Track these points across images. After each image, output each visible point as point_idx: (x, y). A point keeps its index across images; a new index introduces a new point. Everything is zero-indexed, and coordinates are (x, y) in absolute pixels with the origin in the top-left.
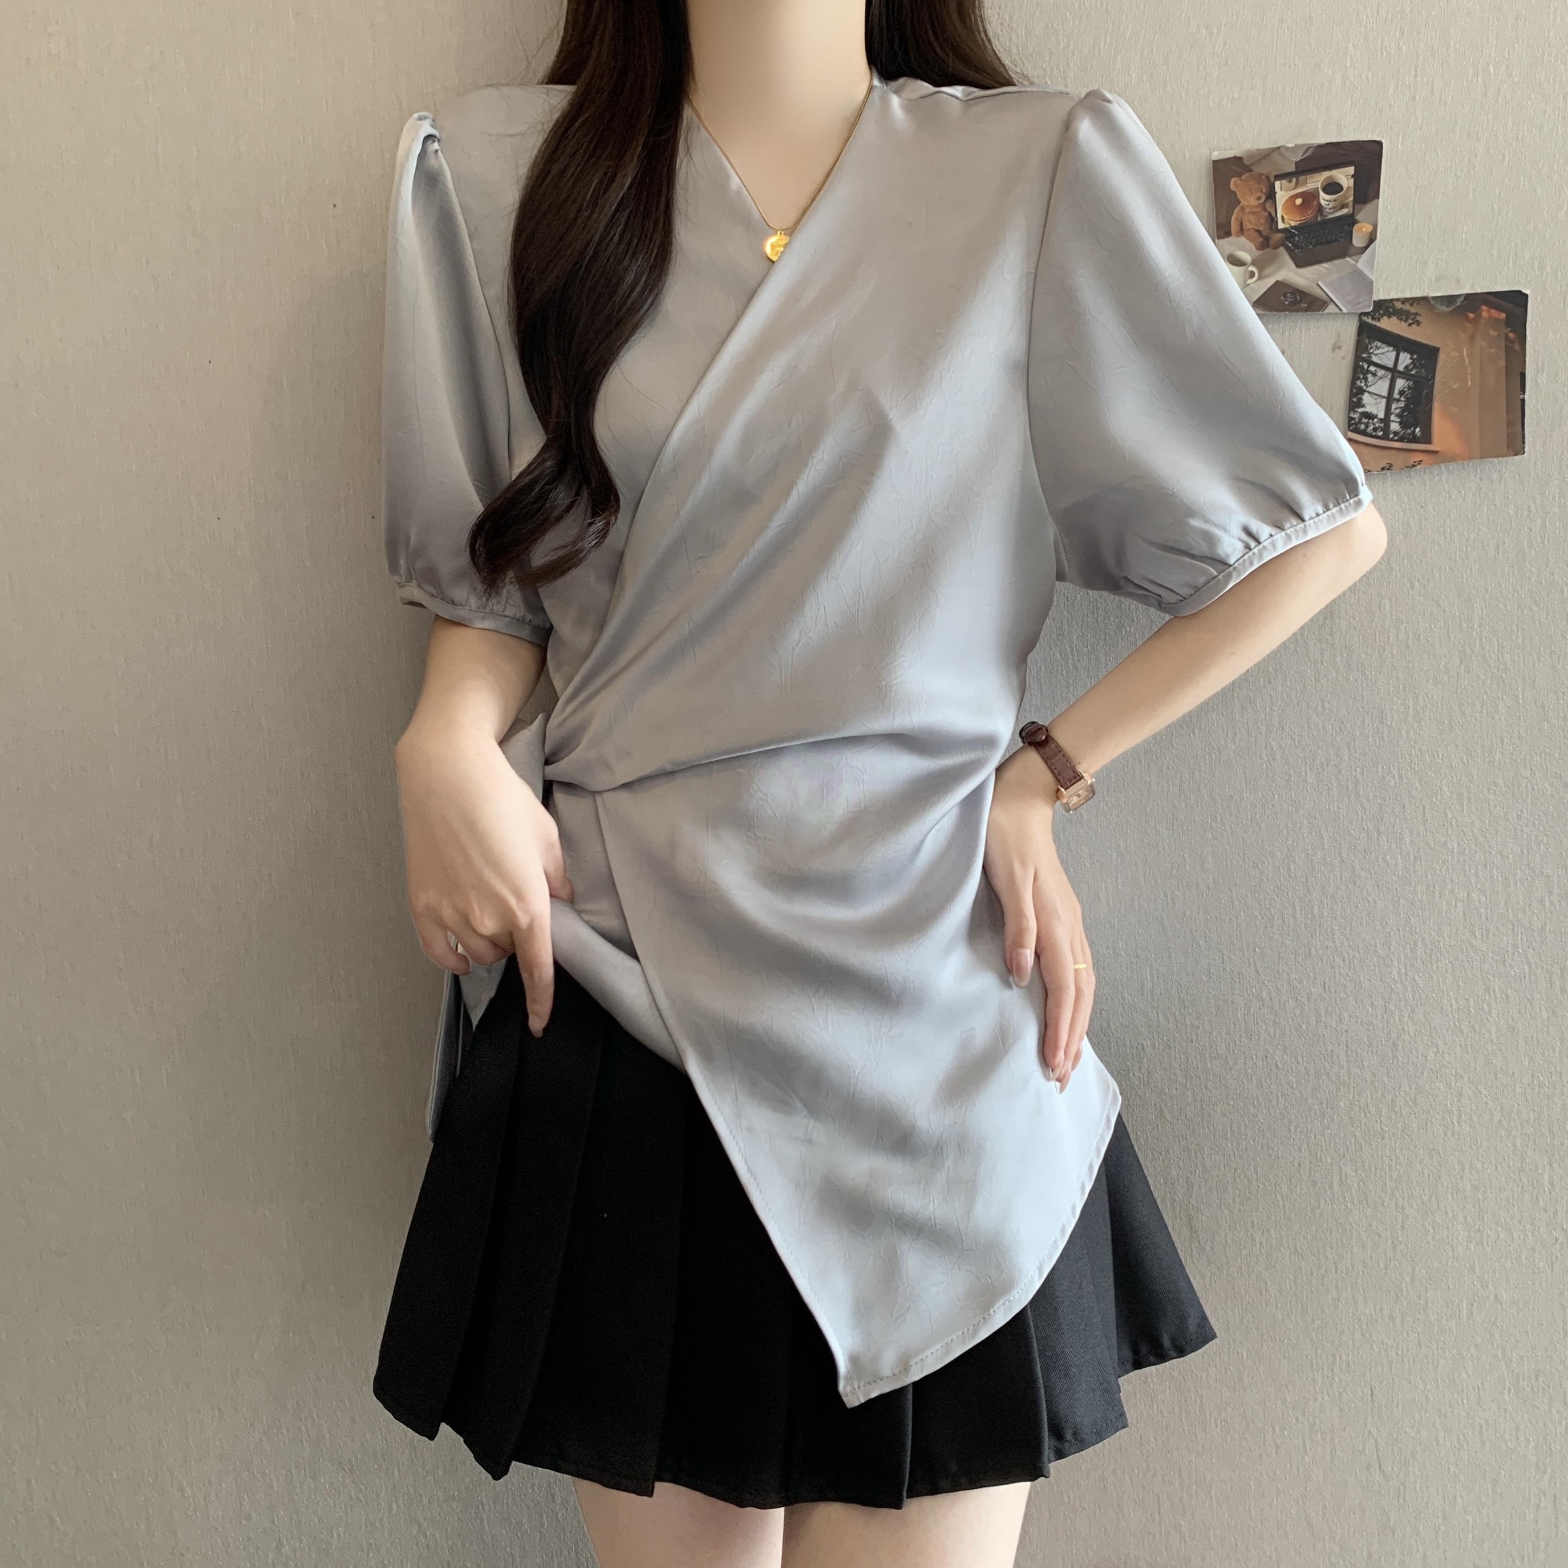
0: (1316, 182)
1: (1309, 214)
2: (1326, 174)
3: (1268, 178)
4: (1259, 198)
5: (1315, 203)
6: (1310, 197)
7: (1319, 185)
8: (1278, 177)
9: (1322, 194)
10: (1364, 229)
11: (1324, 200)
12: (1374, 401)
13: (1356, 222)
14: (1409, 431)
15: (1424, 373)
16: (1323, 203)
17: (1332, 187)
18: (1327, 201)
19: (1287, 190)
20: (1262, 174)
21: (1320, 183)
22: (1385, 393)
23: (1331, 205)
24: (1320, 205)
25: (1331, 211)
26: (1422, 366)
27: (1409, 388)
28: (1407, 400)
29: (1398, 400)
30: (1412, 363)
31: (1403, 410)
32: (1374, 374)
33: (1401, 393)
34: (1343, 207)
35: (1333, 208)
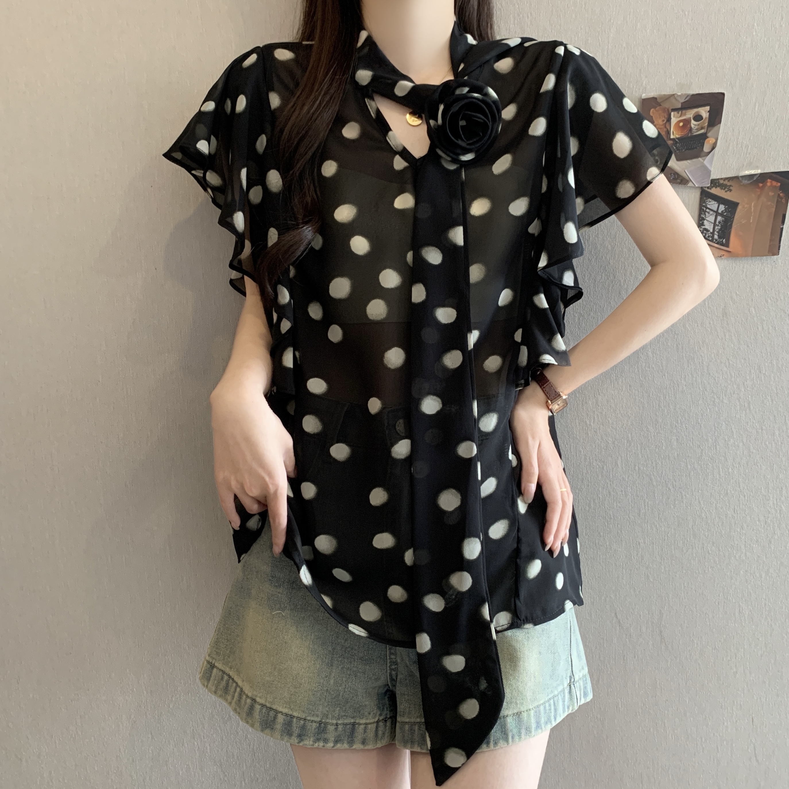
0: (690, 114)
1: (685, 132)
2: (695, 110)
3: (668, 110)
4: (663, 121)
5: (689, 126)
6: (687, 122)
7: (691, 116)
8: (674, 110)
9: (693, 122)
10: (711, 142)
11: (693, 124)
12: (709, 224)
13: (707, 137)
14: (721, 240)
15: (729, 215)
16: (692, 126)
17: (698, 118)
18: (695, 125)
19: (677, 118)
20: (666, 108)
21: (692, 115)
22: (713, 221)
23: (696, 127)
24: (691, 127)
25: (696, 131)
26: (729, 211)
27: (723, 221)
28: (722, 226)
29: (718, 226)
30: (725, 210)
31: (720, 230)
32: (709, 213)
33: (719, 222)
34: (702, 128)
35: (697, 129)
